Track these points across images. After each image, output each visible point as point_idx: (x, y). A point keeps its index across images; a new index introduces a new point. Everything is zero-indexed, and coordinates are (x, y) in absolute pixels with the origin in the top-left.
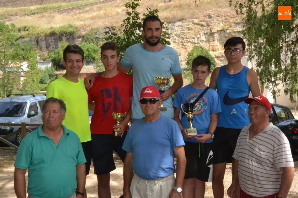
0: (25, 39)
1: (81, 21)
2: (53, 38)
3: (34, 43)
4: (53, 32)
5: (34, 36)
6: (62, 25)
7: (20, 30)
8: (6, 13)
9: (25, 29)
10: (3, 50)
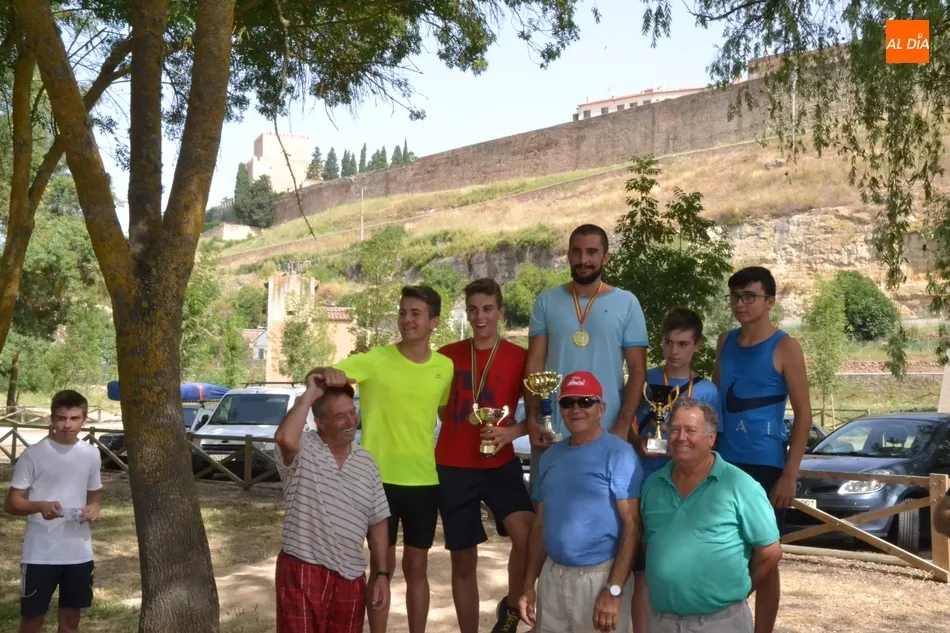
0: (445, 259)
1: (567, 215)
2: (504, 255)
3: (463, 267)
4: (504, 241)
5: (464, 253)
6: (525, 225)
7: (434, 241)
8: (409, 205)
9: (446, 237)
10: (375, 287)
